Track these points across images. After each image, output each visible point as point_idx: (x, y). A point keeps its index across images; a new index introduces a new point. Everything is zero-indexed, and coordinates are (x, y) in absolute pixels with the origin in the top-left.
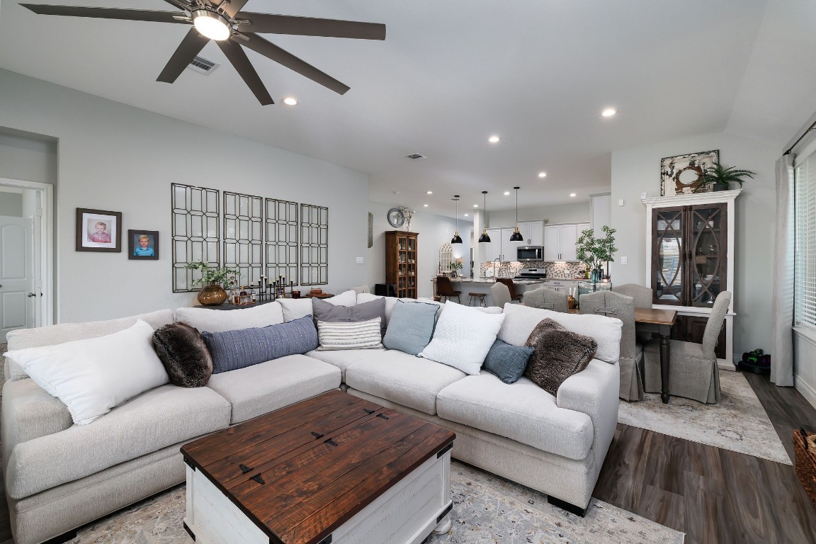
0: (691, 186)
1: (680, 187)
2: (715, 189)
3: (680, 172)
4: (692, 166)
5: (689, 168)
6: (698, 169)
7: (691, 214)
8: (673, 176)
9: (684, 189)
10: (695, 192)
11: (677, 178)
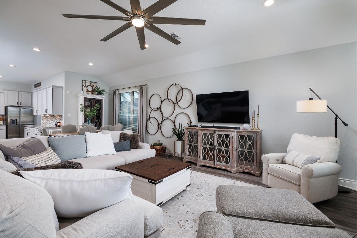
0: (91, 91)
1: (88, 91)
2: (97, 94)
3: (87, 86)
4: (90, 85)
5: (90, 86)
6: (92, 87)
7: (94, 101)
8: (86, 87)
9: (89, 92)
10: (92, 94)
11: (87, 88)
